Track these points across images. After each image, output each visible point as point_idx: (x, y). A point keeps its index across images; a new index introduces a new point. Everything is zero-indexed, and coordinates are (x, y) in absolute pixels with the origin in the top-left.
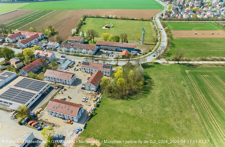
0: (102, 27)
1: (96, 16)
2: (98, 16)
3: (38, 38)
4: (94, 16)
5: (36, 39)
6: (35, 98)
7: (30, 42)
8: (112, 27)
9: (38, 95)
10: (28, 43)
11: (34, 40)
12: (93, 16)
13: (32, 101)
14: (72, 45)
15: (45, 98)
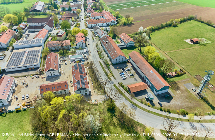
0: (188, 38)
1: (207, 22)
2: (209, 23)
3: (107, 23)
4: (204, 22)
5: (104, 23)
6: (18, 68)
7: (95, 24)
8: (204, 45)
9: (21, 67)
10: (94, 24)
11: (101, 24)
12: (202, 20)
13: (14, 68)
14: (107, 43)
15: (22, 73)
